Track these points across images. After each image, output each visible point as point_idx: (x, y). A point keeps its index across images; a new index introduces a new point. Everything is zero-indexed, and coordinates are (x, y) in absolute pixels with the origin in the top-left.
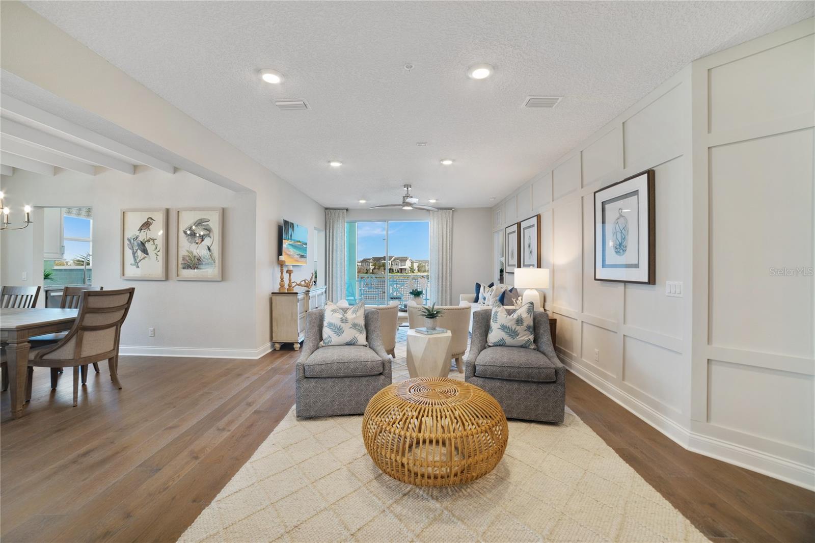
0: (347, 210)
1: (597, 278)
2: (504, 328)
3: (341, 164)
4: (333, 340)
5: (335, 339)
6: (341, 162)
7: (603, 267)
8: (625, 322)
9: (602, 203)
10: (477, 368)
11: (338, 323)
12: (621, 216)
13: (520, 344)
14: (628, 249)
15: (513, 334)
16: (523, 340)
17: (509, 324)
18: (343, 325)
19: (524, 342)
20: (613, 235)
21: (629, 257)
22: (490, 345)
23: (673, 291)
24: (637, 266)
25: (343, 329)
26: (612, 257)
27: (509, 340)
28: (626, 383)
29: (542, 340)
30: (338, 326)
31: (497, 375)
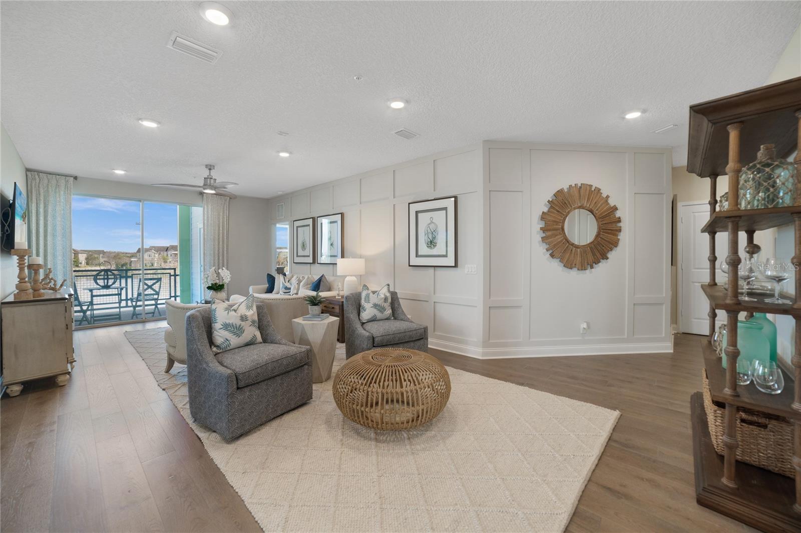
0: (76, 178)
1: (411, 264)
2: (375, 306)
3: (159, 126)
4: (231, 343)
5: (235, 341)
6: (159, 123)
7: (416, 257)
8: (434, 294)
9: (416, 212)
10: (376, 340)
11: (238, 322)
12: (432, 222)
13: (385, 318)
14: (438, 245)
15: (381, 309)
16: (388, 314)
17: (379, 303)
18: (243, 323)
19: (389, 315)
20: (425, 235)
21: (440, 249)
22: (364, 322)
23: (470, 271)
24: (446, 256)
25: (244, 328)
26: (424, 249)
27: (379, 315)
28: (436, 333)
29: (398, 312)
30: (238, 326)
31: (390, 342)
